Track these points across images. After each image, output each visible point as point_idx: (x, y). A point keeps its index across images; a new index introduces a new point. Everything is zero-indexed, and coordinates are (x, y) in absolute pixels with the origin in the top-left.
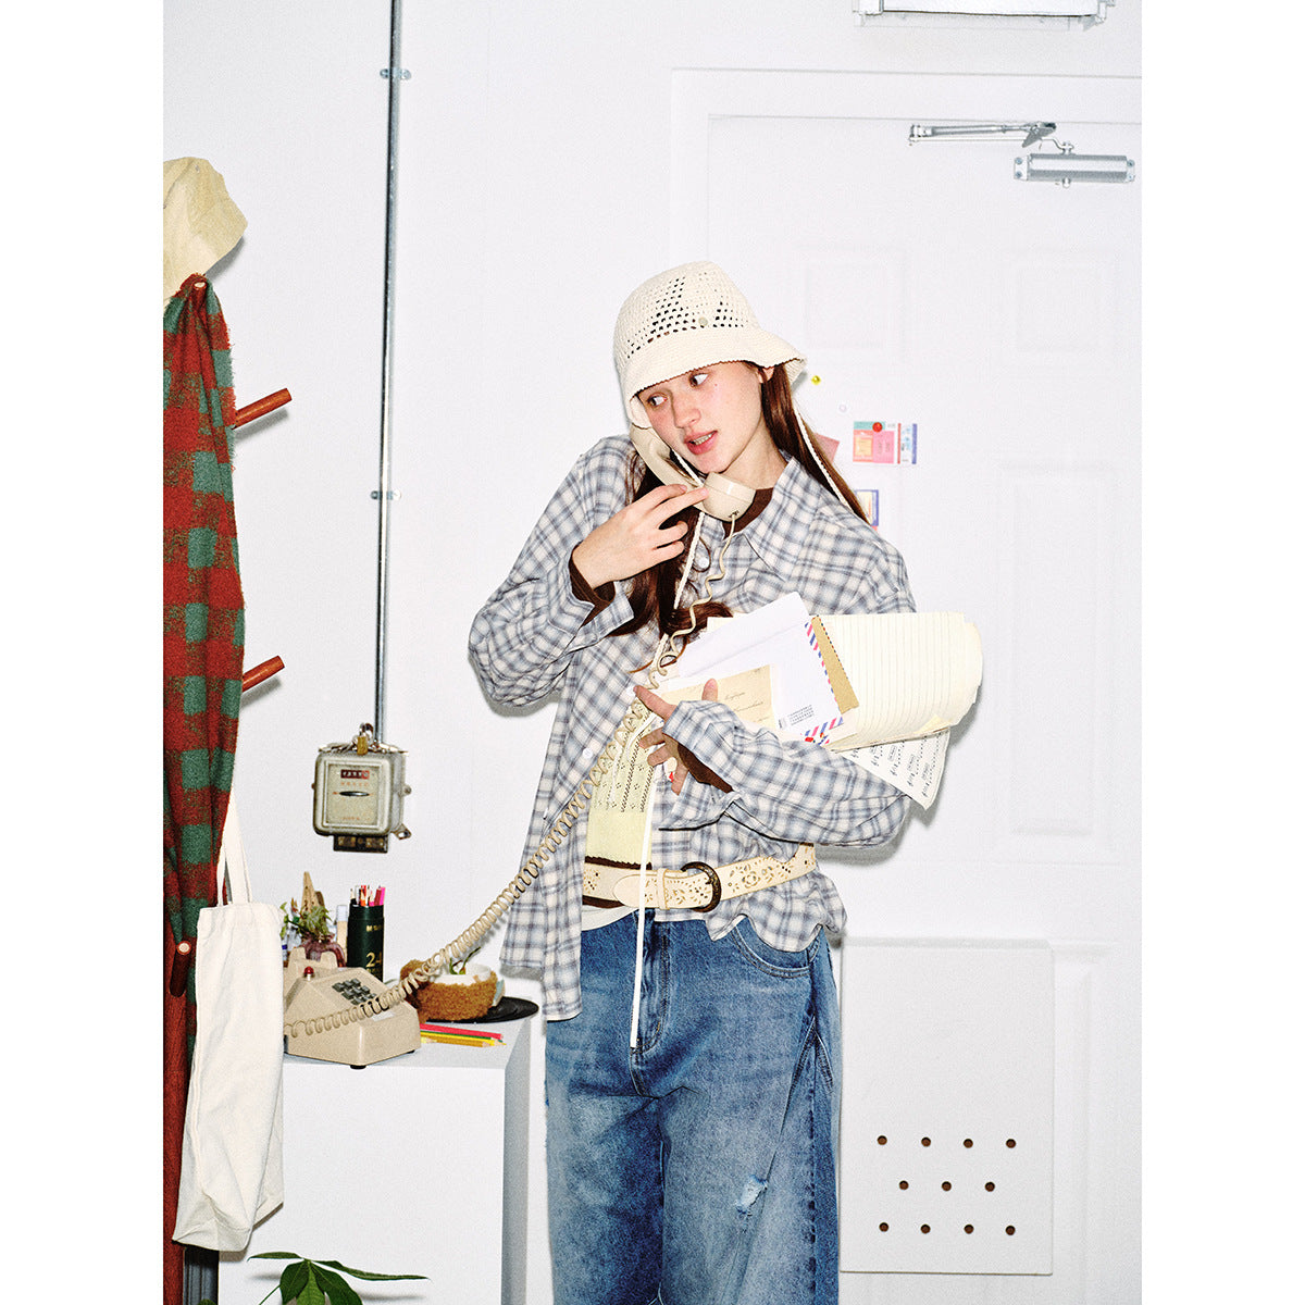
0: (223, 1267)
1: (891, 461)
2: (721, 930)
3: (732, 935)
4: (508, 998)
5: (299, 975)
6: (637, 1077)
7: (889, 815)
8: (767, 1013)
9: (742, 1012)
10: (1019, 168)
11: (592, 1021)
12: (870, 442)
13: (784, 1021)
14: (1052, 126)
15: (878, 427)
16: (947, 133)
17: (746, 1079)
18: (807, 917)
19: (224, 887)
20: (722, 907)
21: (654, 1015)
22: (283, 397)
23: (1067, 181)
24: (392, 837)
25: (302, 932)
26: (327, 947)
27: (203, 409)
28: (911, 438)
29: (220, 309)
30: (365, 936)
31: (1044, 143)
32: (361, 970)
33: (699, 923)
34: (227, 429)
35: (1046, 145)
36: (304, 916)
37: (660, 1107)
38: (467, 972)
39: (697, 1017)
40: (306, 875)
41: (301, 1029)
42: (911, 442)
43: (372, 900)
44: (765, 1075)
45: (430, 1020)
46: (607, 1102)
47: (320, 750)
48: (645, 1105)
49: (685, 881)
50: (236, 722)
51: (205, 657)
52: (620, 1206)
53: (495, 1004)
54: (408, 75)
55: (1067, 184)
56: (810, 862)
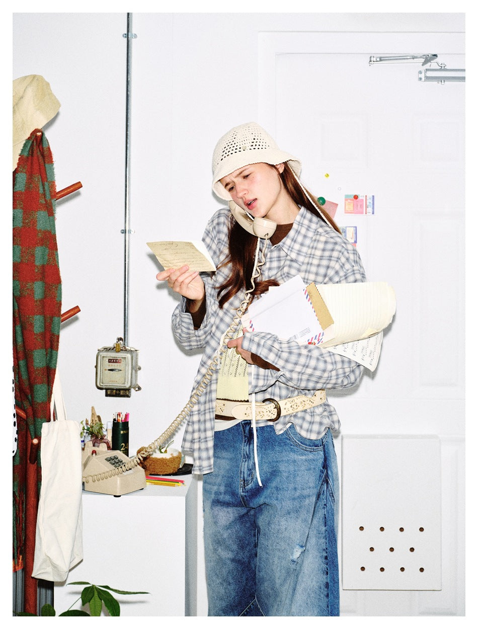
0: (56, 589)
1: (362, 213)
2: (281, 430)
3: (286, 432)
4: (187, 464)
5: (90, 454)
6: (243, 499)
7: (354, 374)
8: (303, 468)
9: (291, 468)
10: (420, 76)
11: (222, 472)
12: (352, 204)
13: (311, 472)
14: (435, 55)
15: (356, 197)
16: (386, 60)
17: (294, 499)
18: (321, 424)
19: (54, 413)
20: (281, 419)
21: (250, 470)
22: (78, 186)
23: (443, 81)
24: (133, 390)
25: (91, 434)
26: (103, 441)
27: (41, 191)
28: (372, 202)
29: (49, 145)
30: (120, 436)
31: (432, 64)
32: (118, 451)
33: (271, 427)
34: (53, 201)
35: (433, 65)
36: (92, 427)
37: (255, 513)
38: (168, 452)
39: (270, 470)
40: (93, 408)
41: (90, 479)
42: (371, 204)
43: (123, 419)
44: (303, 497)
45: (151, 475)
46: (230, 510)
47: (99, 350)
48: (248, 511)
49: (264, 407)
50: (58, 337)
51: (43, 307)
52: (237, 558)
53: (181, 467)
54: (136, 36)
55: (443, 83)
56: (323, 398)
